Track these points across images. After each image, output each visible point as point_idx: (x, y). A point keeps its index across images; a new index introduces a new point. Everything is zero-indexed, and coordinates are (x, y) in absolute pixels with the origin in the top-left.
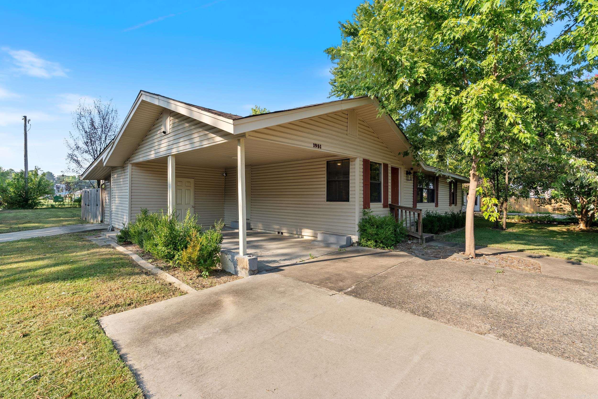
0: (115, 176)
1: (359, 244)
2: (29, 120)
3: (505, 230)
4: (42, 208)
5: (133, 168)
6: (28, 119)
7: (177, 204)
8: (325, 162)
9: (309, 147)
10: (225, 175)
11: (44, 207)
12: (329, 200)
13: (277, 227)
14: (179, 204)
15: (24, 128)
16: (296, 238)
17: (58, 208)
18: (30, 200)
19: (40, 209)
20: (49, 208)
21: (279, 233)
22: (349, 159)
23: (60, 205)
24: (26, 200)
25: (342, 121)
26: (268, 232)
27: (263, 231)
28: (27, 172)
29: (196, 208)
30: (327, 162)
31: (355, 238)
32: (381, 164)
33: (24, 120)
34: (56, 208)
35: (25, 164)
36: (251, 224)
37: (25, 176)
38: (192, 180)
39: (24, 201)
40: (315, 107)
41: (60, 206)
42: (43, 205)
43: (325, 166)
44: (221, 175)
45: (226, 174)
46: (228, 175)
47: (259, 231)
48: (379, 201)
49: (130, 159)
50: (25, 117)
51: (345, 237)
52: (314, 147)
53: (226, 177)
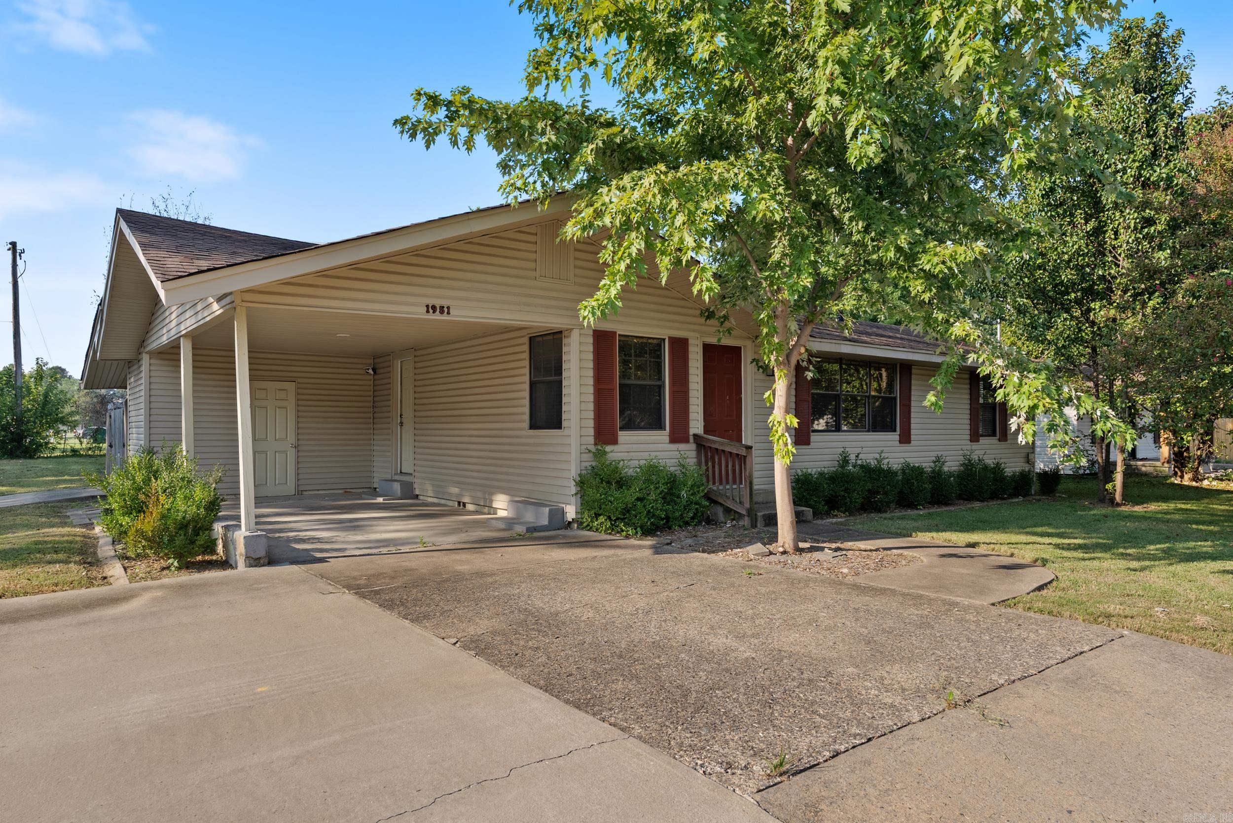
0: (132, 380)
1: (579, 522)
2: (23, 251)
3: (1118, 505)
4: (51, 457)
5: (153, 361)
6: (19, 247)
7: (254, 439)
8: (526, 340)
9: (420, 312)
10: (371, 371)
11: (57, 453)
12: (533, 426)
13: (455, 490)
14: (259, 440)
15: (10, 269)
16: (485, 514)
17: (86, 456)
18: (26, 437)
19: (48, 457)
20: (67, 456)
21: (459, 503)
22: (561, 332)
23: (90, 449)
24: (18, 438)
25: (519, 250)
26: (443, 502)
27: (435, 500)
28: (19, 376)
29: (300, 448)
30: (530, 338)
31: (571, 512)
32: (664, 340)
33: (10, 252)
34: (81, 456)
35: (15, 353)
36: (415, 486)
37: (16, 381)
38: (291, 387)
39: (12, 440)
40: (378, 238)
41: (90, 452)
42: (54, 449)
43: (526, 348)
44: (363, 372)
45: (374, 370)
46: (378, 371)
47: (430, 500)
48: (660, 426)
49: (145, 344)
50: (14, 245)
51: (547, 509)
52: (428, 312)
53: (376, 377)
